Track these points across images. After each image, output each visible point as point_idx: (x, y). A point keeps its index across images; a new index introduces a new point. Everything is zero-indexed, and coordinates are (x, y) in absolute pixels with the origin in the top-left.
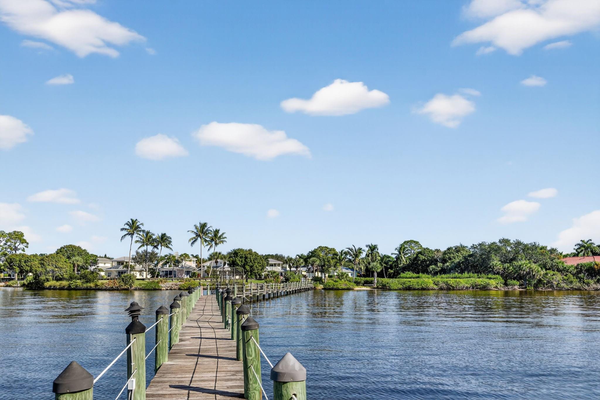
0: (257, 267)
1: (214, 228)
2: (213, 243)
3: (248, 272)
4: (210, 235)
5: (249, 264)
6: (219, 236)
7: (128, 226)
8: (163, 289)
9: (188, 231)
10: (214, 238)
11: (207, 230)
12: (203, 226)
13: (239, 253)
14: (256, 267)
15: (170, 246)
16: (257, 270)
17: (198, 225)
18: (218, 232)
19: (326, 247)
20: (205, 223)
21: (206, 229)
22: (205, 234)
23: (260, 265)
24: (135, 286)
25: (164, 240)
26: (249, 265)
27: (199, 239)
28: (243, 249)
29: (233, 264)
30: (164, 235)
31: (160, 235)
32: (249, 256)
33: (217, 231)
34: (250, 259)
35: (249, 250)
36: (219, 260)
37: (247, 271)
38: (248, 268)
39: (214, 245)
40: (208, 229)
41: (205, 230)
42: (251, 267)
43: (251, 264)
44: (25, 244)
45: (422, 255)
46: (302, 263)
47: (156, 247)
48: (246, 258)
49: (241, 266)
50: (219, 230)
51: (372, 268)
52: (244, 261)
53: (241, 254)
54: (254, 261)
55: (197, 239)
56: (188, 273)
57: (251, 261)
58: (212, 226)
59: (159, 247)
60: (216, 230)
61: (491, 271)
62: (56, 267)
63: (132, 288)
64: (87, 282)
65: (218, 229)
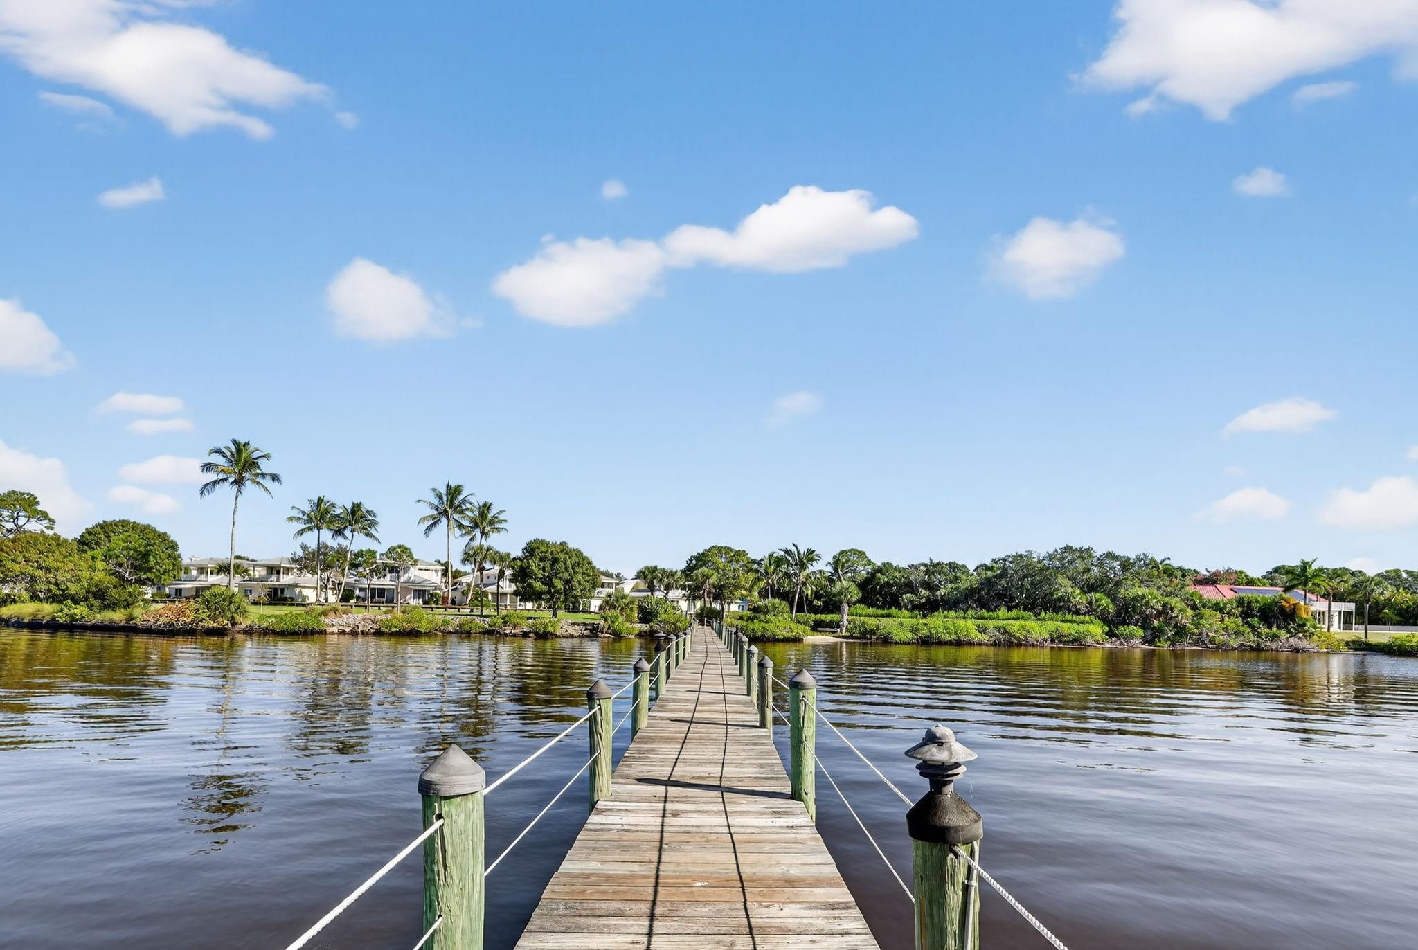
0: (580, 584)
1: (477, 500)
2: (477, 532)
3: (560, 593)
4: (468, 513)
5: (560, 575)
6: (489, 517)
7: (224, 459)
8: (330, 630)
9: (419, 501)
10: (479, 520)
11: (464, 501)
12: (454, 492)
13: (538, 548)
14: (579, 582)
15: (373, 532)
16: (581, 591)
17: (443, 491)
18: (488, 509)
19: (729, 548)
20: (458, 486)
21: (460, 498)
22: (458, 509)
23: (588, 578)
24: (249, 623)
25: (358, 517)
26: (561, 578)
27: (444, 520)
28: (547, 540)
29: (522, 575)
30: (356, 508)
31: (349, 506)
32: (562, 557)
33: (486, 507)
34: (565, 564)
35: (561, 544)
36: (487, 565)
37: (555, 592)
38: (558, 584)
39: (479, 535)
40: (466, 499)
41: (457, 502)
42: (567, 582)
43: (566, 576)
44: (45, 522)
45: (882, 574)
46: (681, 578)
47: (339, 532)
48: (555, 561)
49: (541, 578)
50: (491, 505)
51: (840, 593)
52: (548, 568)
53: (542, 552)
54: (573, 569)
55: (439, 520)
56: (420, 594)
57: (566, 569)
58: (475, 495)
59: (347, 533)
60: (485, 505)
61: (1063, 606)
62: (39, 568)
63: (238, 628)
64: (107, 607)
65: (489, 501)
